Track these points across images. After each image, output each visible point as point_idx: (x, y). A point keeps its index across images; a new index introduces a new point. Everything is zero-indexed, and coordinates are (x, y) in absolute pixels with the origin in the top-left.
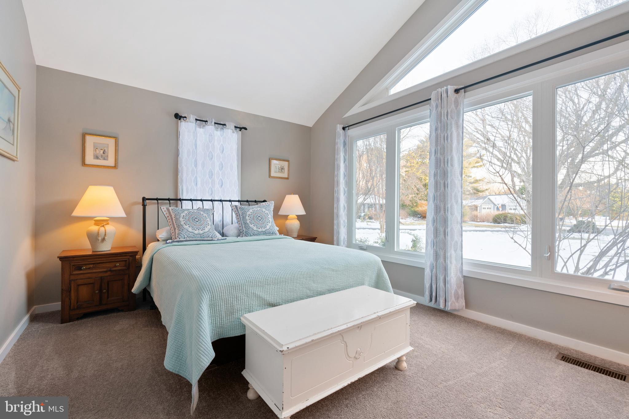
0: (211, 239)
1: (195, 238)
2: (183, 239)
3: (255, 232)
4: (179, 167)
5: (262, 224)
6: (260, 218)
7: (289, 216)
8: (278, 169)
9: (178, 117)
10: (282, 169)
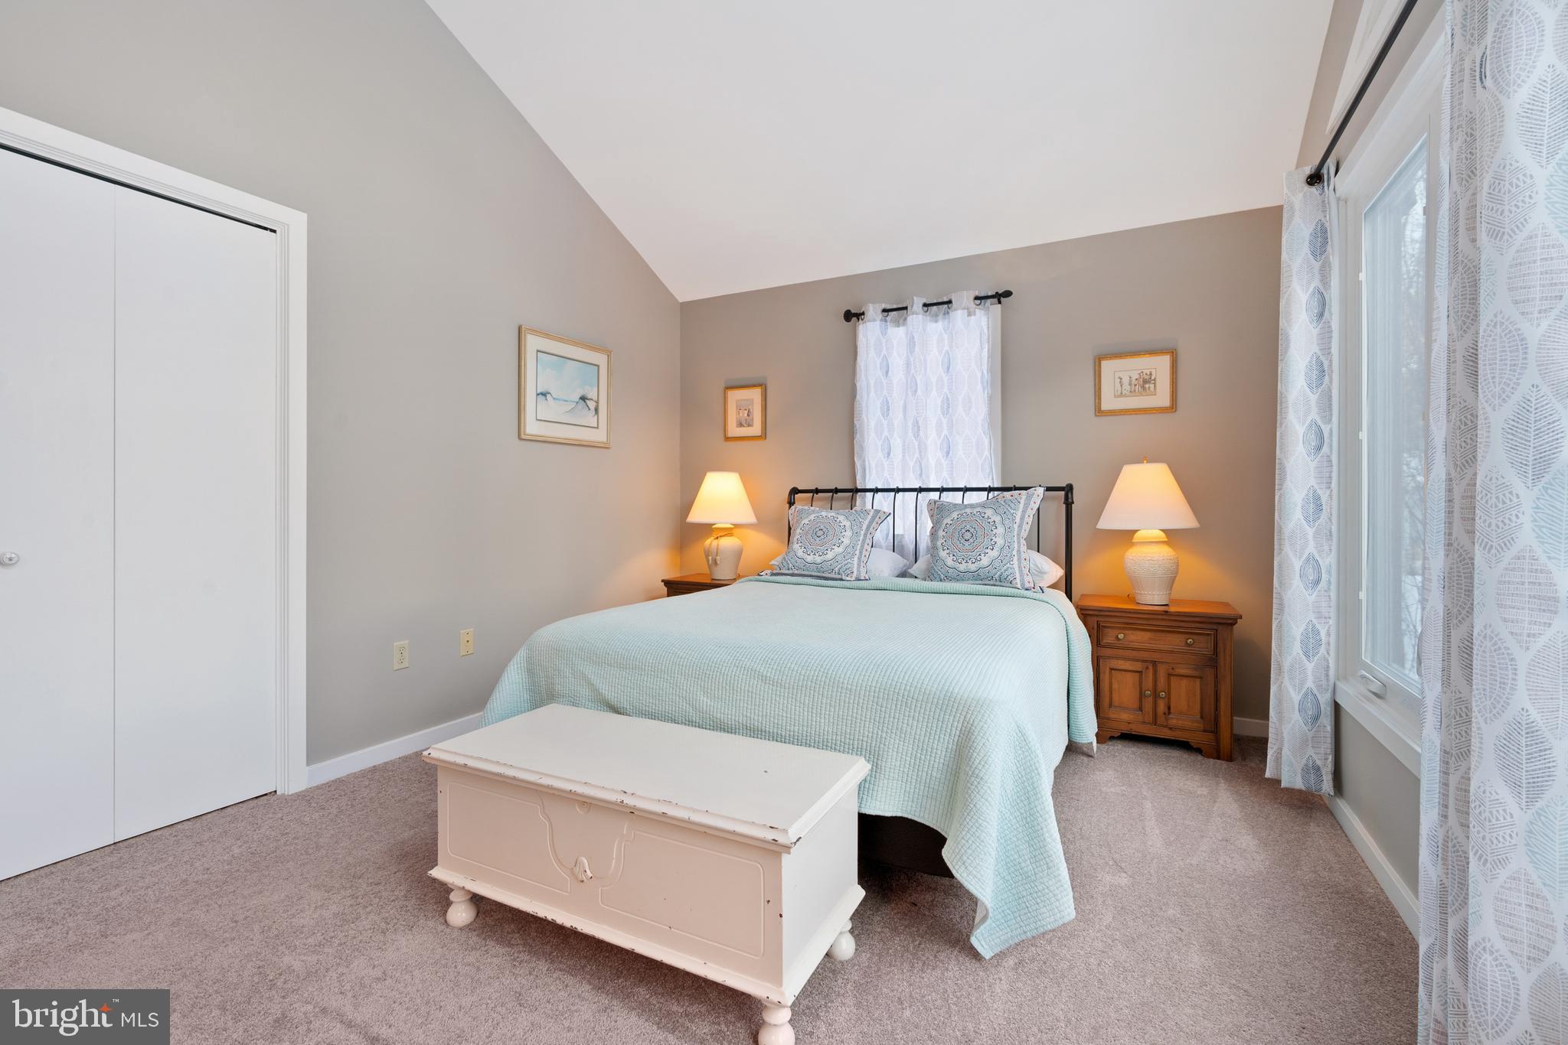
0: (839, 577)
1: (808, 571)
2: (787, 572)
3: (951, 570)
4: (856, 422)
5: (968, 551)
6: (968, 536)
7: (1137, 535)
8: (1130, 384)
9: (849, 316)
10: (1145, 382)
